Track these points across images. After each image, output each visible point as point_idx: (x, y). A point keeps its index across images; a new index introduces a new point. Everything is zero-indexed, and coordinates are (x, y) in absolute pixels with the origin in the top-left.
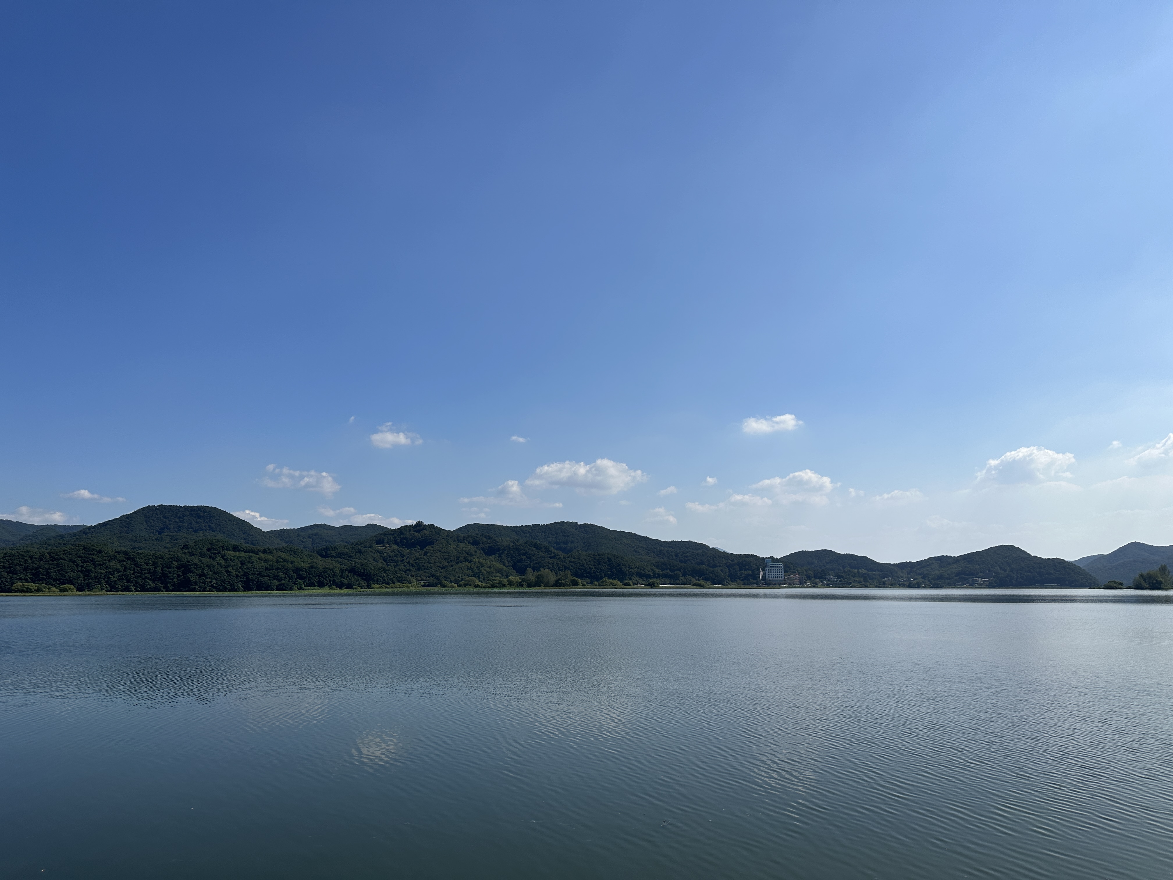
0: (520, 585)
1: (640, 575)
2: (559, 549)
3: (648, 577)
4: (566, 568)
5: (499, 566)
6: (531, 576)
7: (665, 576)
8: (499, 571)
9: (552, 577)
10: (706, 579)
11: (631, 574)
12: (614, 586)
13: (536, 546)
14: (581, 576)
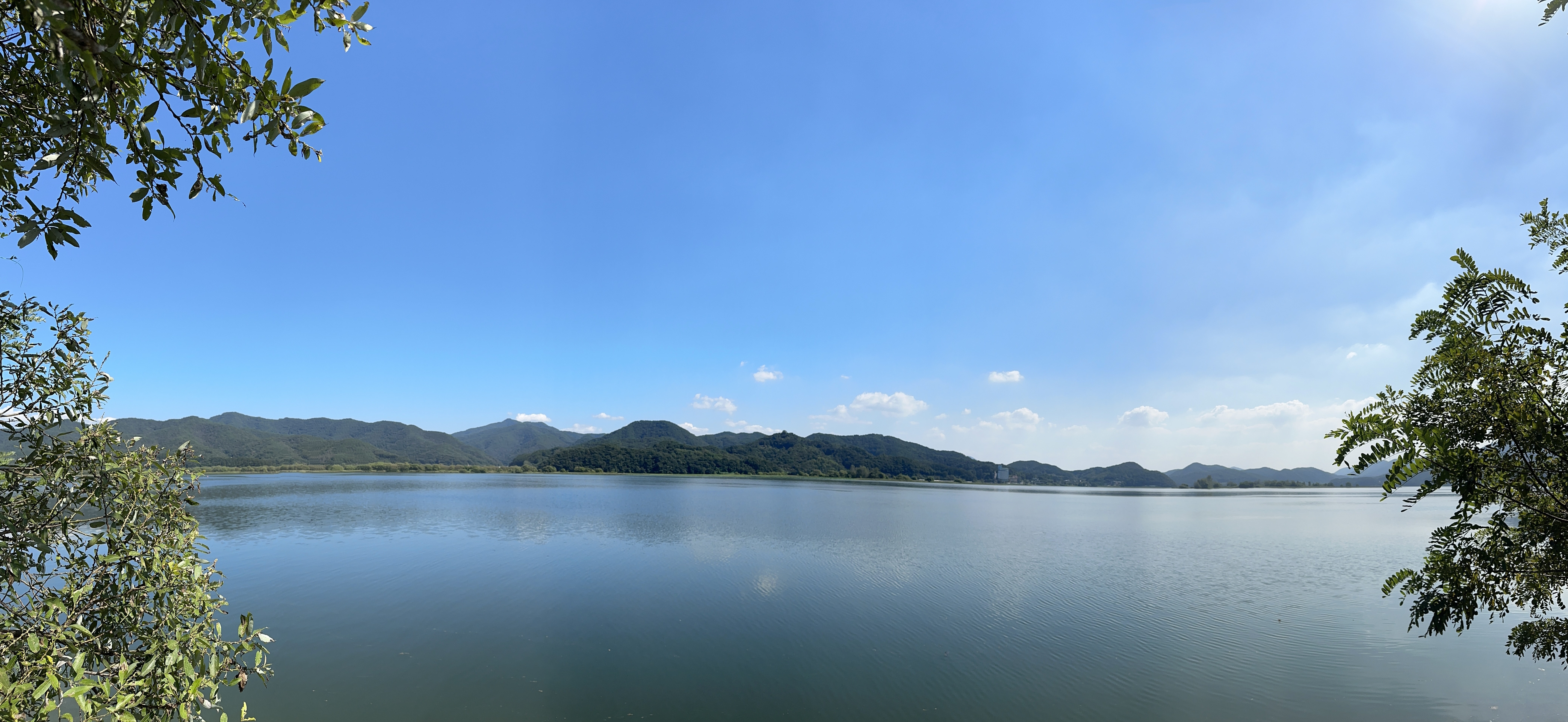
0: (847, 476)
1: (922, 473)
2: (871, 452)
3: (927, 474)
4: (876, 466)
5: (834, 462)
6: (854, 470)
7: (938, 474)
8: (834, 466)
9: (867, 472)
10: (963, 478)
11: (916, 472)
12: (906, 480)
13: (858, 451)
14: (885, 472)
